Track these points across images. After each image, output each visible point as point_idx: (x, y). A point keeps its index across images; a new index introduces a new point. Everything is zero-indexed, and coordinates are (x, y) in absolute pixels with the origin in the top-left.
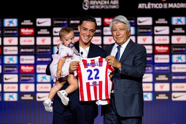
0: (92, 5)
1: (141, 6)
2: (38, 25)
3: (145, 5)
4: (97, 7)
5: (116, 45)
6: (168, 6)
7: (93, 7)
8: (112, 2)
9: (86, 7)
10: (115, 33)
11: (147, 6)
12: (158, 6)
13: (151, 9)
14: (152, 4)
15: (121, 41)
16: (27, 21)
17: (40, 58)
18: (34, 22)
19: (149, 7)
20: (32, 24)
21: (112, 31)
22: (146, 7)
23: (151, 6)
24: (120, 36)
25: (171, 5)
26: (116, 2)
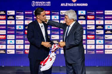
0: (36, 4)
1: (62, 5)
2: (8, 14)
3: (65, 4)
4: (39, 5)
6: (76, 5)
7: (37, 5)
8: (47, 2)
9: (33, 5)
11: (65, 5)
12: (71, 5)
13: (68, 6)
14: (68, 4)
16: (2, 12)
17: (9, 31)
18: (6, 12)
19: (66, 5)
20: (5, 13)
23: (68, 5)
25: (78, 5)
26: (49, 3)
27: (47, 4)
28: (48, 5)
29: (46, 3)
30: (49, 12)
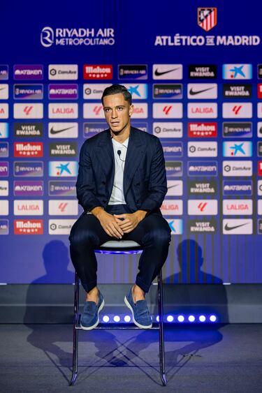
0: (59, 38)
1: (160, 43)
3: (170, 38)
4: (71, 42)
6: (215, 40)
7: (61, 42)
11: (173, 41)
12: (195, 41)
13: (181, 46)
14: (184, 38)
19: (177, 43)
22: (170, 44)
23: (181, 40)
25: (221, 40)
26: (109, 32)
27: (100, 37)
28: (106, 42)
29: (96, 32)
30: (108, 70)
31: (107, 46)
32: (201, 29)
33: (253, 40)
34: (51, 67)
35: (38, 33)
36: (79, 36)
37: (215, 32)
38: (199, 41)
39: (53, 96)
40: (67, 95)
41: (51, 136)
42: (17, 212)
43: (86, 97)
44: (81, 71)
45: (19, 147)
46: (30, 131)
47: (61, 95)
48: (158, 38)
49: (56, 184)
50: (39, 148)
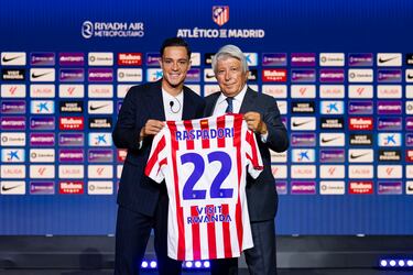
0: (98, 30)
2: (3, 63)
3: (189, 31)
4: (107, 34)
5: (223, 97)
6: (227, 33)
7: (99, 34)
9: (87, 34)
10: (222, 76)
11: (192, 33)
12: (210, 33)
13: (199, 38)
14: (201, 31)
15: (233, 90)
17: (7, 121)
19: (195, 35)
21: (217, 72)
22: (190, 36)
23: (199, 33)
24: (230, 82)
25: (233, 33)
26: (139, 26)
27: (132, 30)
28: (137, 34)
29: (128, 26)
30: (138, 58)
31: (137, 37)
32: (216, 24)
33: (260, 33)
34: (90, 54)
35: (80, 26)
36: (115, 29)
37: (227, 26)
38: (214, 34)
39: (92, 78)
40: (104, 78)
41: (90, 112)
42: (61, 176)
43: (119, 80)
44: (116, 58)
45: (64, 121)
46: (73, 107)
47: (99, 78)
48: (180, 31)
49: (94, 152)
50: (80, 122)
